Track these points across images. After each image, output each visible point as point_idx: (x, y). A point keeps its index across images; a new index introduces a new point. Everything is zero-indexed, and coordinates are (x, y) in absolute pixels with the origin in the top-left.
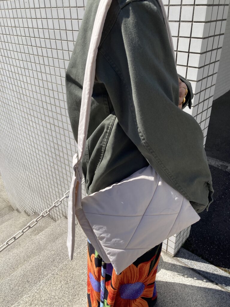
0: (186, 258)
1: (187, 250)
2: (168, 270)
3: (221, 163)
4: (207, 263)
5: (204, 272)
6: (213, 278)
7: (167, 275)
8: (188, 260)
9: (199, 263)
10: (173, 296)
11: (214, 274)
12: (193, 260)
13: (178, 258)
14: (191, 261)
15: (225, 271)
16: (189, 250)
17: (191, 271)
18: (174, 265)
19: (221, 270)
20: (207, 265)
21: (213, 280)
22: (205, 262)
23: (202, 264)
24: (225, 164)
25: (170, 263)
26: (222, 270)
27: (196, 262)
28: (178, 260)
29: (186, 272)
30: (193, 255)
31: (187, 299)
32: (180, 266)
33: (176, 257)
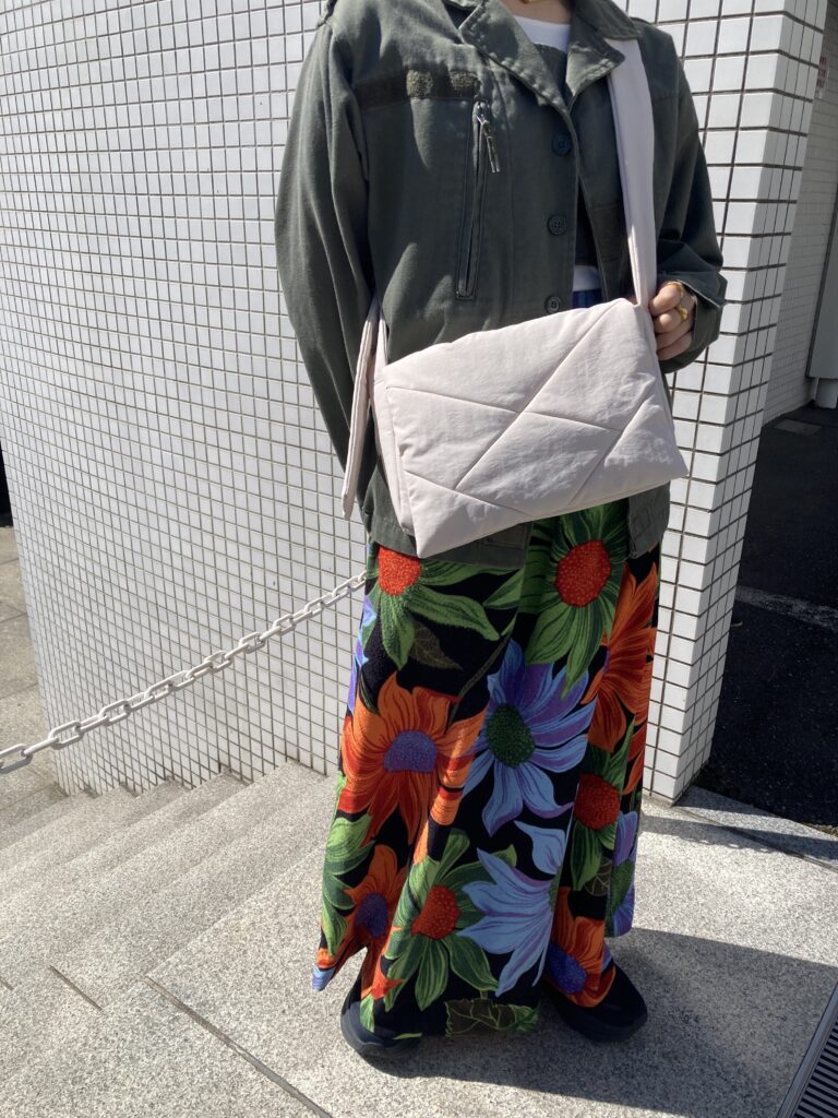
0: (709, 807)
1: (709, 790)
2: (663, 833)
3: (770, 598)
4: (770, 816)
5: (765, 834)
6: (795, 846)
7: (664, 846)
8: (718, 812)
9: (749, 816)
10: (688, 887)
11: (797, 838)
12: (729, 810)
13: (688, 809)
14: (725, 813)
15: (826, 831)
16: (714, 790)
17: (729, 835)
18: (677, 823)
19: (814, 830)
20: (772, 819)
21: (794, 850)
22: (765, 815)
23: (759, 818)
24: (784, 599)
25: (664, 819)
26: (818, 829)
27: (740, 816)
28: (688, 812)
29: (715, 837)
30: (729, 800)
31: (730, 892)
32: (695, 823)
33: (681, 805)
